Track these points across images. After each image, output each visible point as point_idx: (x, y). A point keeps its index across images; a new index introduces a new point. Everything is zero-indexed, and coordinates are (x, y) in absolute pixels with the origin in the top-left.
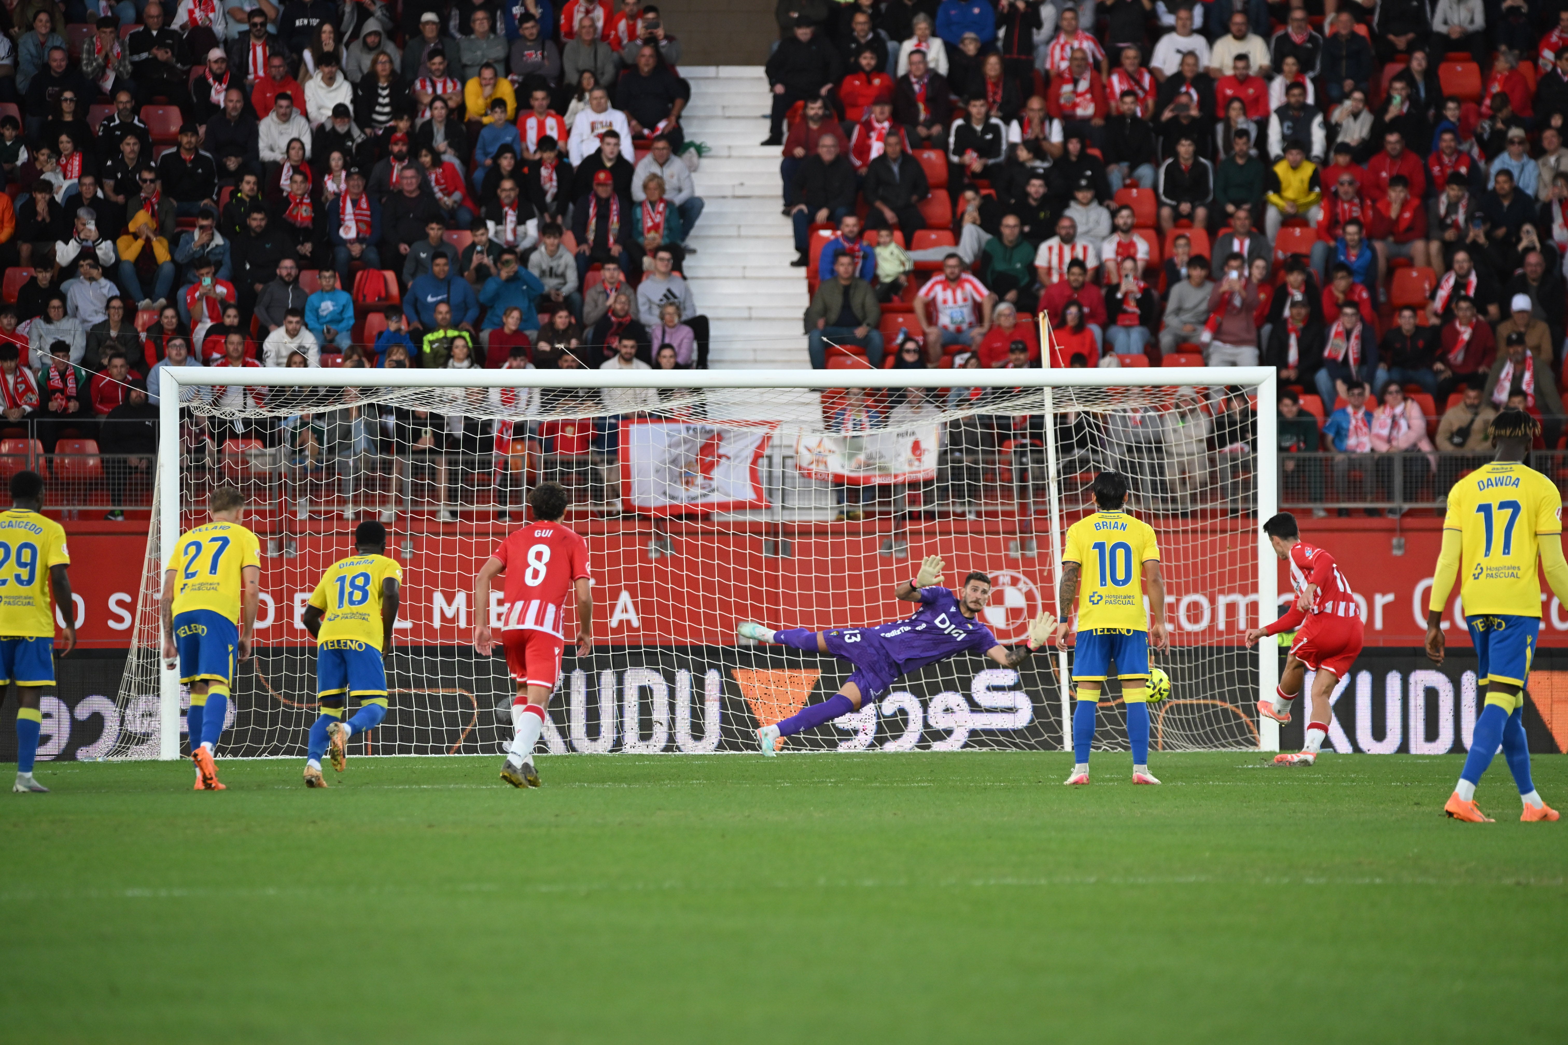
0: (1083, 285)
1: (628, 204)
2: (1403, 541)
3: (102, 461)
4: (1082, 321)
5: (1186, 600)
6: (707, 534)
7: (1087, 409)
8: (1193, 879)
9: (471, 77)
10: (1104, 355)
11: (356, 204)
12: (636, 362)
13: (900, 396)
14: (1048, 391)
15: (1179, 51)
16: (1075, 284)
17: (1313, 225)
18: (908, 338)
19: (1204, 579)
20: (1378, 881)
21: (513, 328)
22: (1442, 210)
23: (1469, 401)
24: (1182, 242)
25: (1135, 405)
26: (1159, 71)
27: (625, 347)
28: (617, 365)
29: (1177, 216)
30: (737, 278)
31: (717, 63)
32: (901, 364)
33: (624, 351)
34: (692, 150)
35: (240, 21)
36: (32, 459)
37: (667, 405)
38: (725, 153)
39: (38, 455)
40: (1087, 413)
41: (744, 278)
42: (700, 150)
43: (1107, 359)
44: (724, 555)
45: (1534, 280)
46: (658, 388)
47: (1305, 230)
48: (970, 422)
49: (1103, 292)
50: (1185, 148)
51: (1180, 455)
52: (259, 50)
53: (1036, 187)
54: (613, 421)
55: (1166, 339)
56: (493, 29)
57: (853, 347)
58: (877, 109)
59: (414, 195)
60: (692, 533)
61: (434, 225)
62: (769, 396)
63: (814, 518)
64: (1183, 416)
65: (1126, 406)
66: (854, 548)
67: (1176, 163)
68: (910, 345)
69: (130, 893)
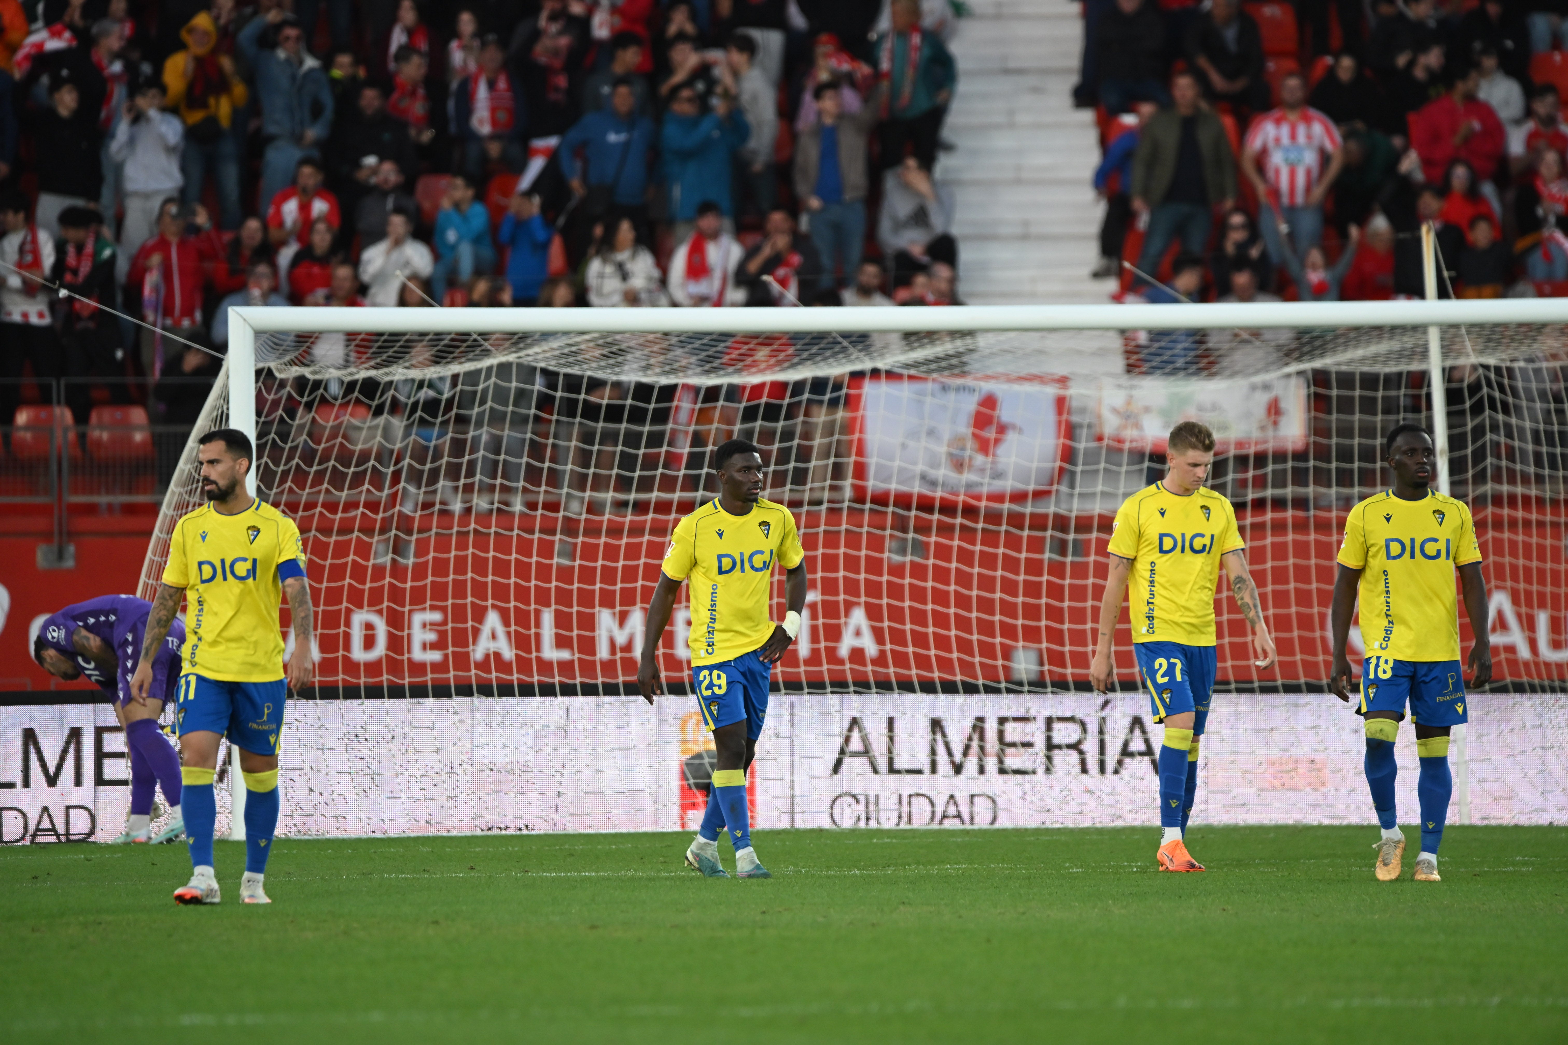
3: (153, 435)
7: (1483, 360)
11: (492, 85)
14: (1434, 331)
30: (1010, 182)
36: (58, 434)
39: (66, 430)
40: (1487, 367)
69: (186, 1020)
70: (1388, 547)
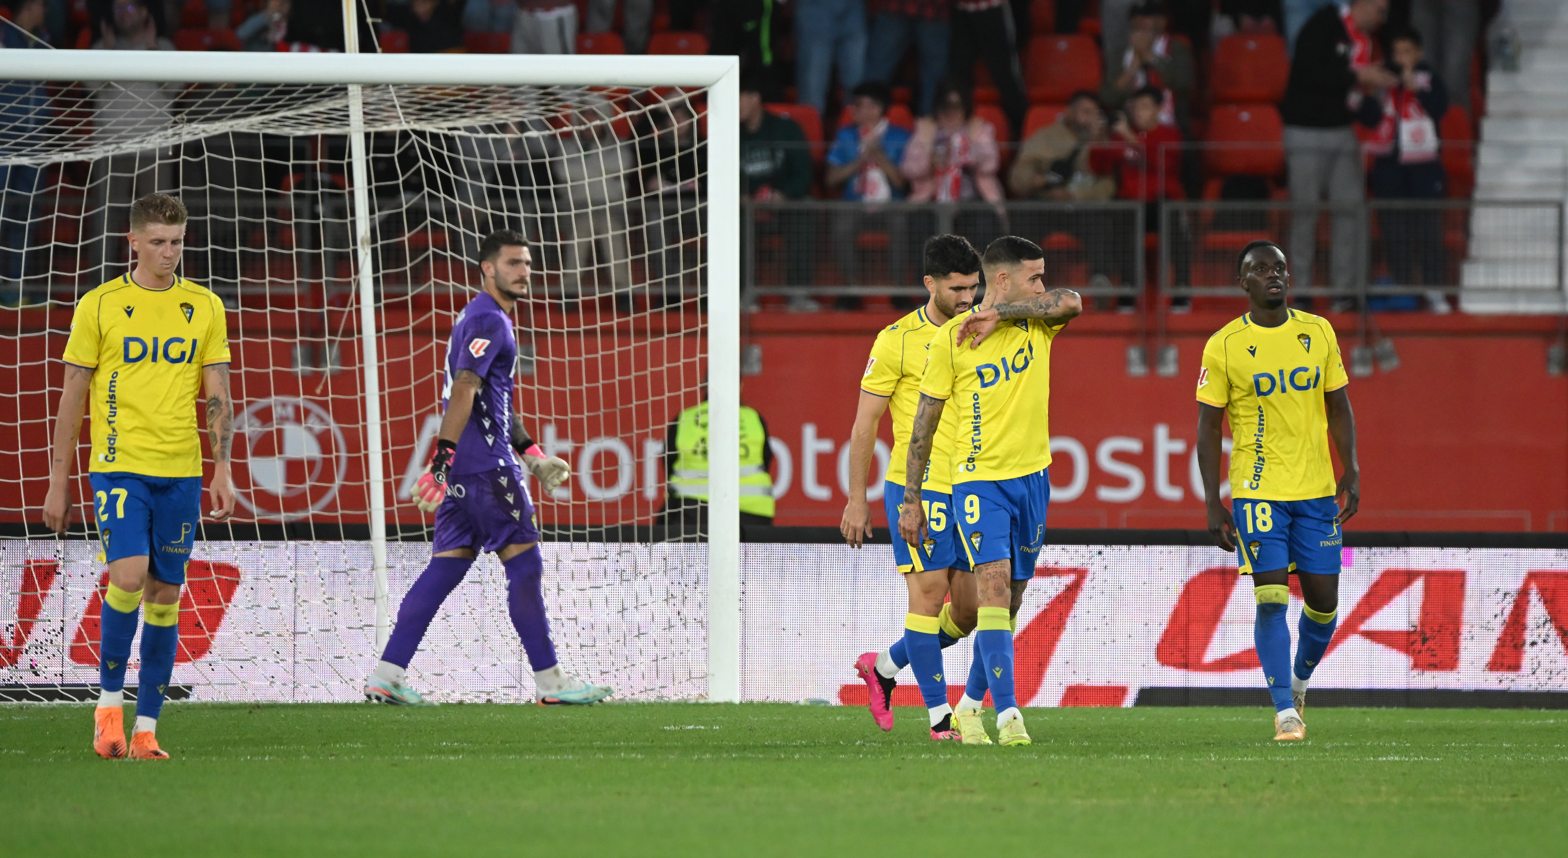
5: (591, 448)
14: (354, 91)
19: (626, 414)
40: (421, 134)
48: (218, 143)
65: (488, 120)
70: (1257, 383)
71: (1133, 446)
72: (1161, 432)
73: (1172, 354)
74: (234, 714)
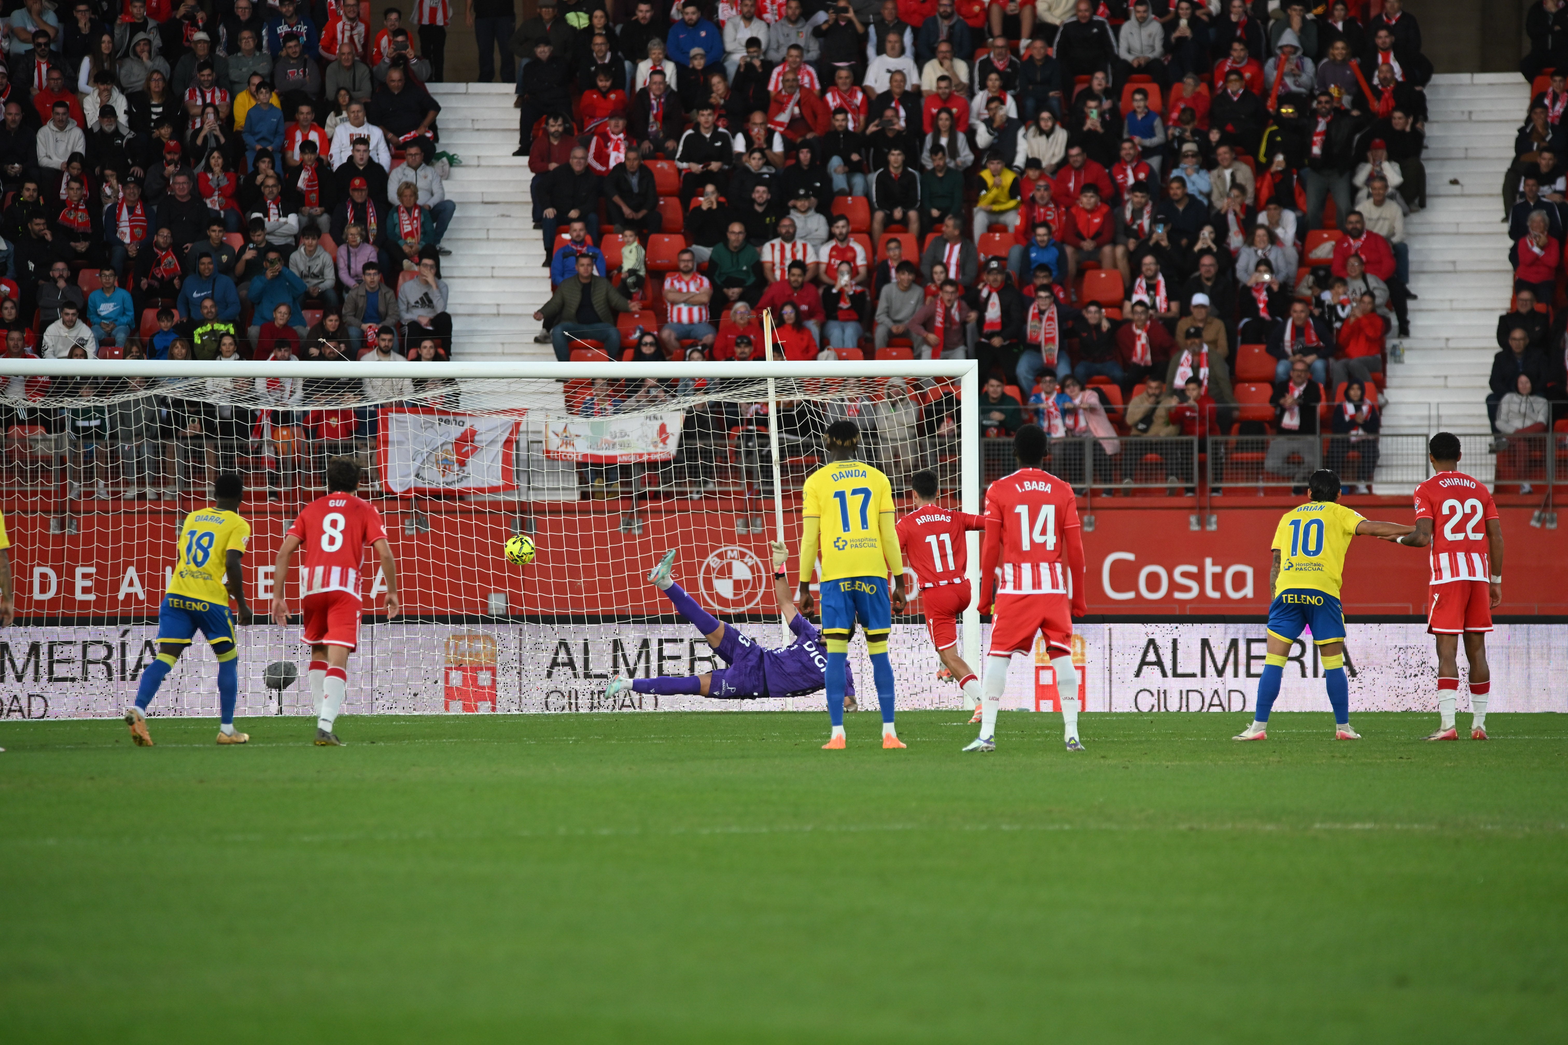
0: (802, 285)
1: (385, 209)
2: (1093, 518)
4: (800, 317)
6: (465, 512)
7: (807, 398)
8: (899, 827)
9: (241, 91)
10: (822, 349)
11: (131, 210)
12: (393, 354)
13: (636, 386)
14: (771, 381)
15: (889, 71)
16: (795, 285)
17: (1011, 230)
18: (644, 334)
20: (1067, 827)
21: (281, 322)
22: (1128, 215)
23: (1151, 391)
24: (893, 245)
25: (852, 395)
26: (871, 89)
27: (384, 340)
28: (377, 357)
29: (889, 221)
30: (487, 277)
31: (467, 80)
32: (639, 357)
33: (383, 344)
34: (445, 159)
35: (24, 41)
37: (422, 395)
38: (475, 162)
40: (808, 401)
41: (493, 277)
42: (452, 161)
43: (825, 353)
44: (481, 532)
45: (1208, 279)
46: (414, 379)
47: (1004, 235)
48: (702, 408)
49: (821, 291)
50: (896, 157)
51: (894, 440)
52: (44, 68)
53: (761, 193)
54: (373, 409)
55: (880, 334)
56: (259, 47)
57: (593, 341)
58: (613, 122)
59: (185, 200)
60: (451, 512)
61: (215, 228)
62: (515, 386)
63: (562, 498)
64: (894, 404)
65: (844, 395)
66: (600, 524)
67: (887, 172)
68: (648, 339)
71: (1194, 569)
72: (1208, 561)
73: (1214, 519)
74: (710, 717)
